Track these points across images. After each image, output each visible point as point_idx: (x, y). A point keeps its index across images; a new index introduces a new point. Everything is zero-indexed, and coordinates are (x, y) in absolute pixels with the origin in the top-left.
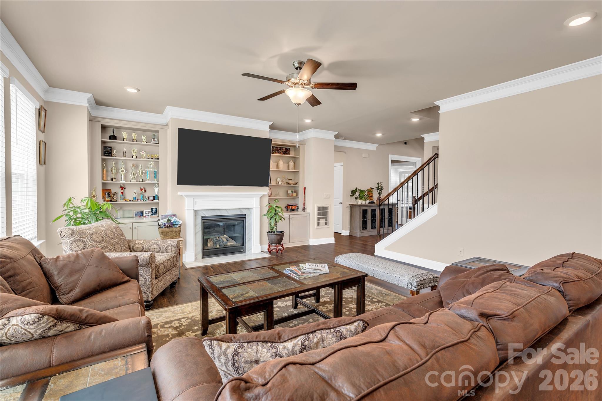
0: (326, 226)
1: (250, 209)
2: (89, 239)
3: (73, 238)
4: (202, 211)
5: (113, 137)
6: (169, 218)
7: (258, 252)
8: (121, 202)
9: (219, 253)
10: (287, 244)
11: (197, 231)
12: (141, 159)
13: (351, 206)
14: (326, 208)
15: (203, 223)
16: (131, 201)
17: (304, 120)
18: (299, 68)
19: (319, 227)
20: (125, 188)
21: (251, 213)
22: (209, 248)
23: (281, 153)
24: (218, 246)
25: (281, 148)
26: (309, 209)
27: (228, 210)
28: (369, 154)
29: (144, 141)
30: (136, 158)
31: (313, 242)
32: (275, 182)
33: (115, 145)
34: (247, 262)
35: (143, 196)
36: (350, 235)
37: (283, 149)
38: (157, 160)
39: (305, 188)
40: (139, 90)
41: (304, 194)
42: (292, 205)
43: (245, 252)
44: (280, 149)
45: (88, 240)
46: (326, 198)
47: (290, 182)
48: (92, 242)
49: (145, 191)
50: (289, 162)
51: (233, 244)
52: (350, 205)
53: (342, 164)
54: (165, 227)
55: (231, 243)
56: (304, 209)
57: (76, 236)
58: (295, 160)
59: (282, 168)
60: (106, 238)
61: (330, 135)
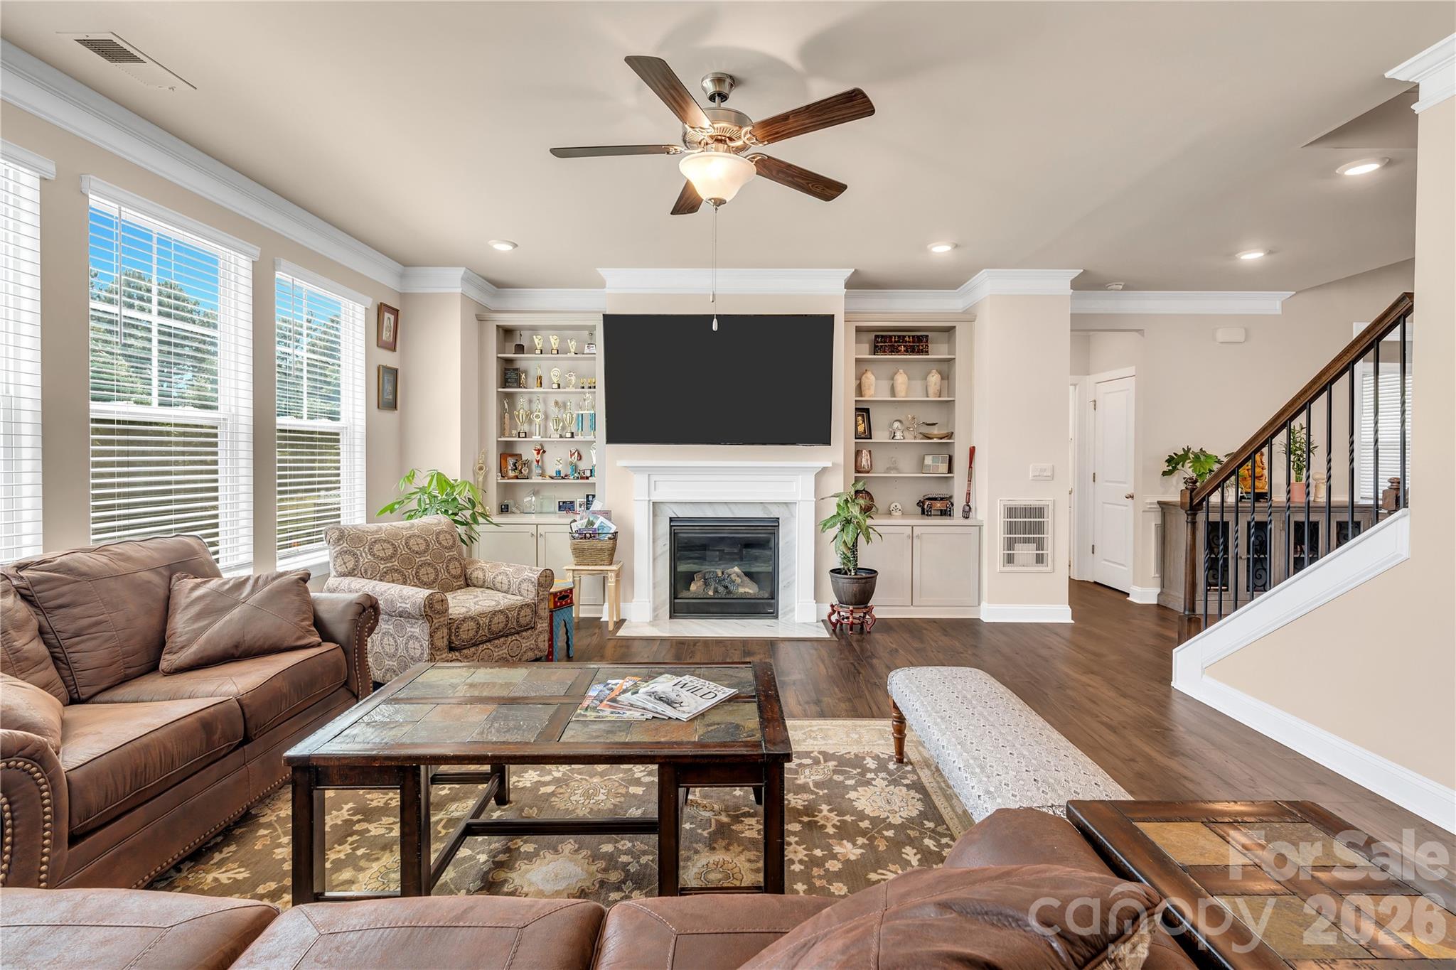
0: (1040, 568)
1: (790, 505)
2: (365, 552)
3: (340, 547)
4: (672, 506)
5: (520, 348)
6: (591, 519)
7: (807, 621)
8: (535, 479)
9: (712, 610)
10: (884, 607)
11: (659, 551)
12: (567, 390)
13: (1162, 509)
14: (1039, 511)
15: (674, 534)
16: (552, 478)
17: (929, 246)
18: (719, 95)
19: (1009, 568)
20: (544, 452)
21: (792, 515)
22: (691, 596)
23: (900, 351)
24: (711, 593)
25: (899, 337)
26: (982, 511)
27: (731, 506)
28: (1247, 331)
29: (573, 350)
30: (559, 387)
31: (990, 612)
32: (887, 434)
33: (526, 362)
34: (781, 645)
35: (575, 468)
36: (1158, 605)
37: (907, 339)
38: (592, 390)
39: (972, 451)
40: (515, 246)
41: (970, 467)
42: (935, 499)
43: (777, 617)
44: (898, 342)
45: (364, 554)
46: (1037, 478)
47: (935, 431)
48: (370, 557)
49: (580, 458)
50: (929, 373)
51: (751, 591)
52: (1159, 503)
53: (1131, 370)
54: (581, 538)
55: (747, 590)
56: (966, 513)
57: (345, 545)
58: (946, 368)
59: (903, 394)
60: (403, 550)
61: (1058, 282)
